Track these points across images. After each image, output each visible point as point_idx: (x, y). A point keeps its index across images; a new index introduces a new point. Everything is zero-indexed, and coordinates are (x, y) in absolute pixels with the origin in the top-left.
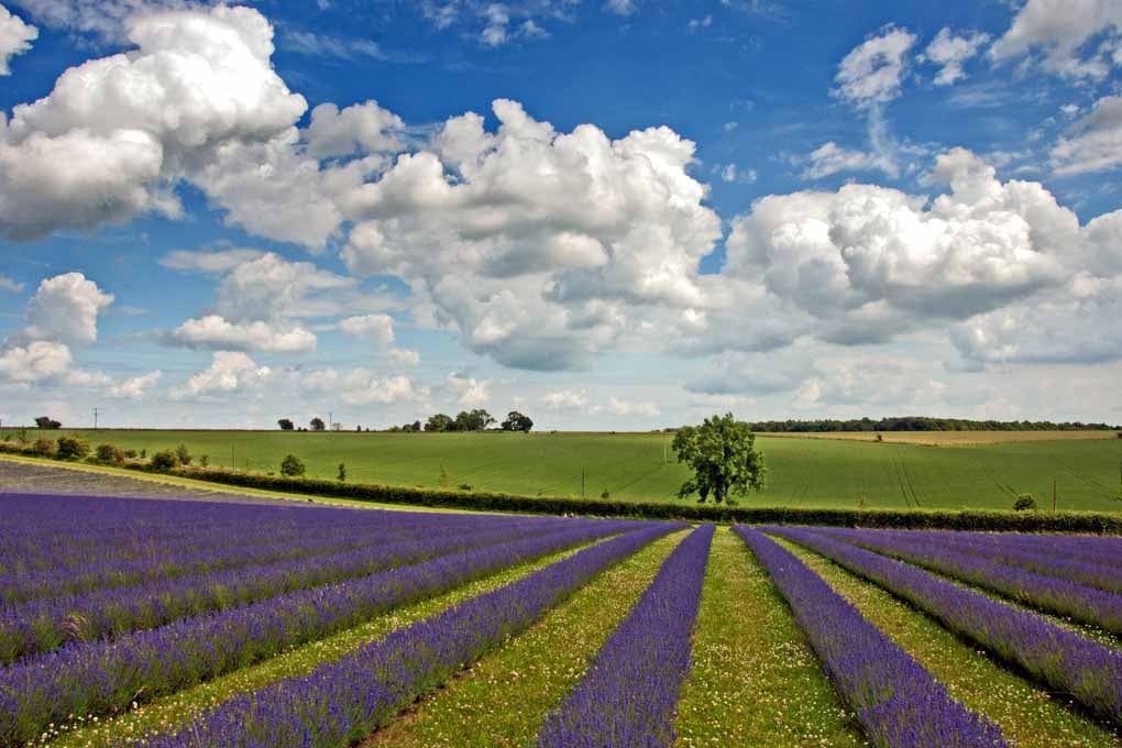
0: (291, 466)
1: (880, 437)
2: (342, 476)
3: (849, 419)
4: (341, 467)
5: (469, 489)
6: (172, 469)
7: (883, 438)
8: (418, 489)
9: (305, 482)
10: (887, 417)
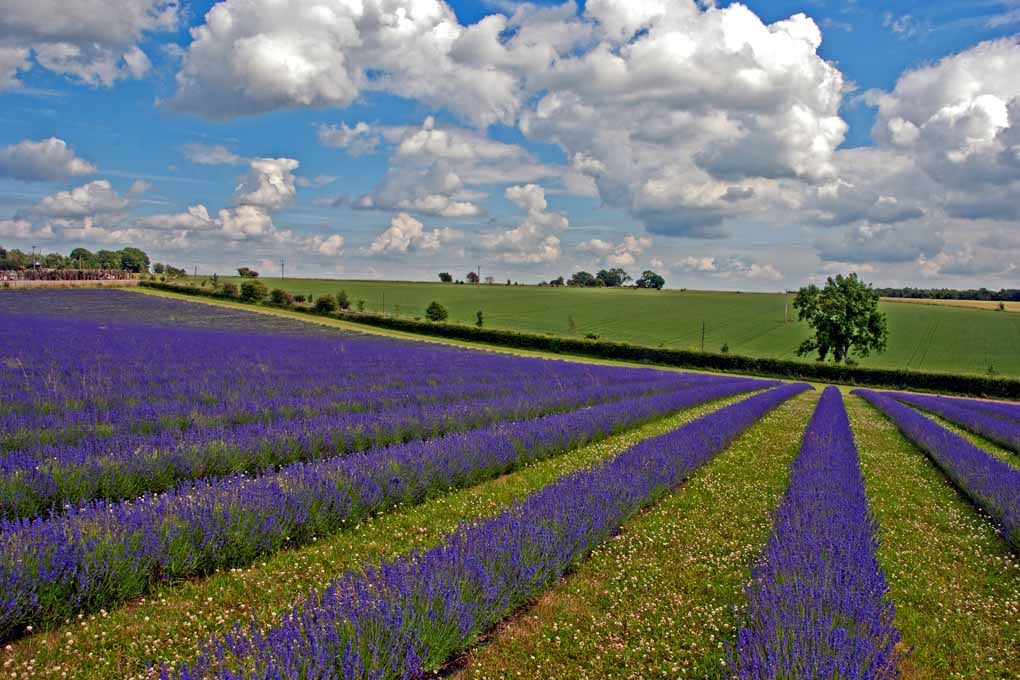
0: (435, 312)
1: (1002, 307)
2: (480, 323)
3: (966, 289)
4: (479, 314)
5: (595, 338)
6: (332, 312)
7: (1005, 307)
8: (547, 337)
9: (446, 326)
10: (1006, 289)
